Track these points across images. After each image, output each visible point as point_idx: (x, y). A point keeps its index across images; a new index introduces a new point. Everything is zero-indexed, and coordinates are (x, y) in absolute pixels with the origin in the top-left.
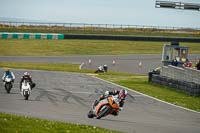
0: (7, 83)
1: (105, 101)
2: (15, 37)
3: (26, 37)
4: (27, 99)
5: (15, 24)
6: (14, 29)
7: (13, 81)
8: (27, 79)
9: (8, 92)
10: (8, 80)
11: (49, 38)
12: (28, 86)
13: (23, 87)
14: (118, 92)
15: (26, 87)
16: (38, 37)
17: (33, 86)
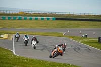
0: (26, 41)
2: (31, 19)
4: (35, 49)
7: (28, 40)
8: (35, 39)
9: (26, 45)
10: (26, 39)
11: (48, 19)
12: (35, 43)
13: (33, 43)
15: (34, 43)
16: (42, 19)
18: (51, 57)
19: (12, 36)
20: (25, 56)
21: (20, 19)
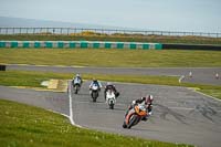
1: (133, 111)
2: (108, 46)
3: (120, 46)
5: (107, 32)
6: (106, 38)
8: (111, 88)
10: (95, 88)
12: (113, 95)
13: (108, 96)
14: (144, 99)
16: (133, 47)
17: (117, 95)
18: (125, 127)
19: (67, 85)
20: (94, 128)
21: (83, 46)
